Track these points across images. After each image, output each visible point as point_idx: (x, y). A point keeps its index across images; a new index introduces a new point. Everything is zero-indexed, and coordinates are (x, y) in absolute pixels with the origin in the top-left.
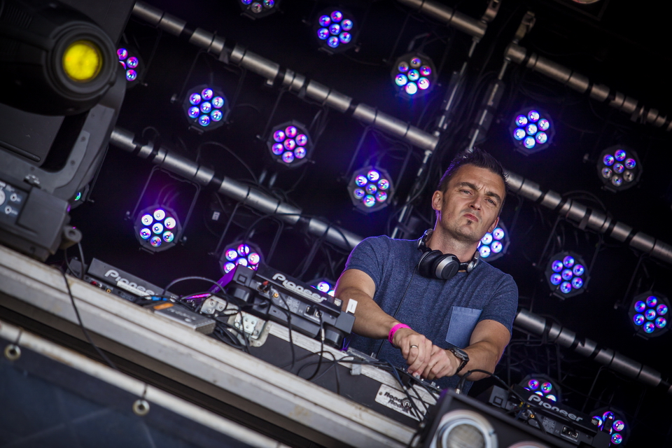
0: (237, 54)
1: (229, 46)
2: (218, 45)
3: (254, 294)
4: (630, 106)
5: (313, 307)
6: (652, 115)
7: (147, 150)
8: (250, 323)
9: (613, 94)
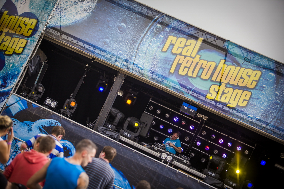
0: (174, 125)
1: (173, 124)
2: (172, 124)
3: (156, 145)
4: (215, 131)
5: (161, 146)
6: (218, 132)
7: (165, 135)
8: (156, 148)
9: (213, 129)
